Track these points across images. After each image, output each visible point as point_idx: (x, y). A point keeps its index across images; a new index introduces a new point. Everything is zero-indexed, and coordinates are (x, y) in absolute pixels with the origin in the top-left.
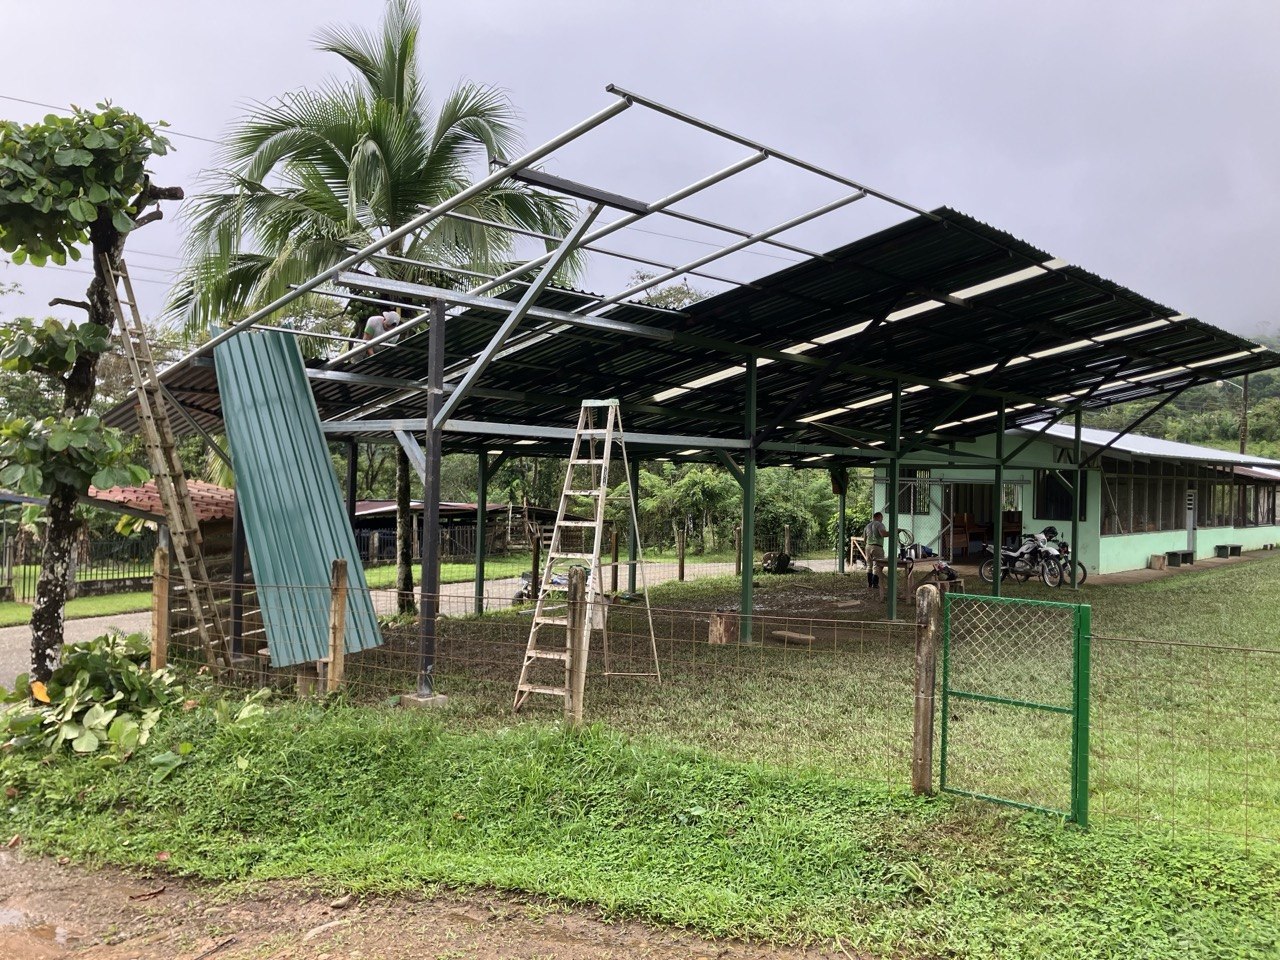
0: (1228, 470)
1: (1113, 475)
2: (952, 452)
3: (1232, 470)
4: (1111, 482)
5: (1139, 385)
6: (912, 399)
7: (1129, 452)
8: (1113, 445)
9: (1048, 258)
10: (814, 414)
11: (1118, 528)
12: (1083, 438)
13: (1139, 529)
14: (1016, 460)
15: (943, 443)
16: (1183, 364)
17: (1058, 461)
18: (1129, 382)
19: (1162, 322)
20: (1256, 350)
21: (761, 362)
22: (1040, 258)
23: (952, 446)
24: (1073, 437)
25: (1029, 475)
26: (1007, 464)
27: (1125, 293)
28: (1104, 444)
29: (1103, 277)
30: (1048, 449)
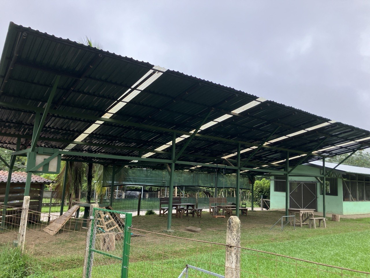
4: (347, 182)
5: (341, 147)
7: (345, 172)
8: (336, 168)
9: (330, 120)
10: (275, 162)
11: (352, 199)
12: (326, 166)
13: (361, 199)
19: (326, 123)
21: (185, 136)
22: (254, 98)
24: (322, 165)
28: (333, 168)
30: (318, 170)
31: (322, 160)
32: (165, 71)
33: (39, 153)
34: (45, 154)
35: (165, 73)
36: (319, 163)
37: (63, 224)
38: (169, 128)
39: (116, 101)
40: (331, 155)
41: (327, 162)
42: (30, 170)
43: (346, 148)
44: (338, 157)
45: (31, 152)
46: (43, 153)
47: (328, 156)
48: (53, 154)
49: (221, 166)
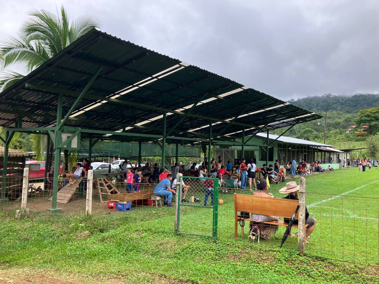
0: (316, 148)
1: (281, 148)
2: (234, 141)
3: (317, 148)
4: (280, 150)
5: (283, 122)
6: (219, 126)
7: (282, 142)
9: (243, 86)
10: (192, 129)
11: (283, 163)
12: (269, 137)
14: (248, 143)
15: (232, 139)
16: (294, 117)
17: (264, 144)
18: (281, 122)
19: (282, 105)
20: (313, 114)
21: (169, 114)
22: (240, 86)
23: (234, 140)
24: (266, 137)
25: (258, 148)
26: (245, 144)
27: (268, 97)
28: (275, 139)
29: (261, 92)
30: (261, 141)
31: (266, 132)
32: (187, 66)
33: (64, 131)
34: (69, 132)
35: (186, 68)
36: (264, 135)
37: (72, 194)
38: (153, 106)
39: (132, 86)
40: (274, 128)
41: (270, 134)
42: (58, 147)
43: (286, 122)
44: (278, 130)
45: (57, 130)
46: (67, 132)
47: (270, 129)
48: (75, 132)
49: (199, 139)
